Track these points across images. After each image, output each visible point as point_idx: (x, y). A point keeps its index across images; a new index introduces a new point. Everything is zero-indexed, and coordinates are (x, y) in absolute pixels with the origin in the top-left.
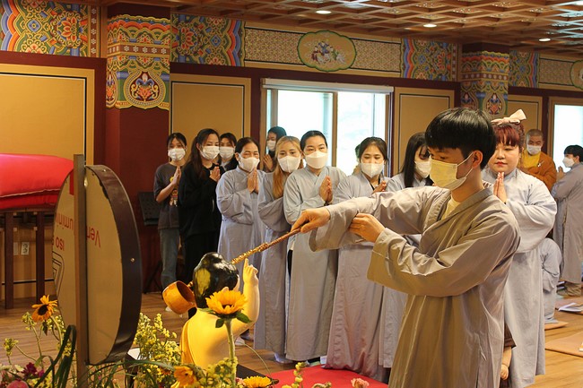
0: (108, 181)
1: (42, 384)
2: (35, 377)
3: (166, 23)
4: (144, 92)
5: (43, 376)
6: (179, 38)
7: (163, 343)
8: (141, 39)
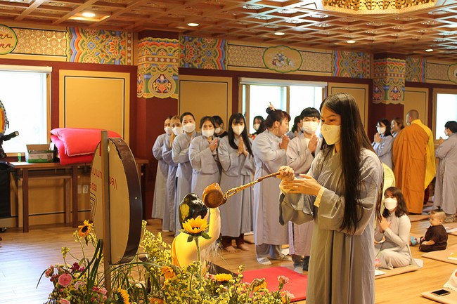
0: (122, 148)
1: (83, 276)
2: (79, 271)
3: (176, 43)
4: (162, 87)
5: (83, 271)
6: (184, 52)
7: (162, 251)
8: (160, 53)
